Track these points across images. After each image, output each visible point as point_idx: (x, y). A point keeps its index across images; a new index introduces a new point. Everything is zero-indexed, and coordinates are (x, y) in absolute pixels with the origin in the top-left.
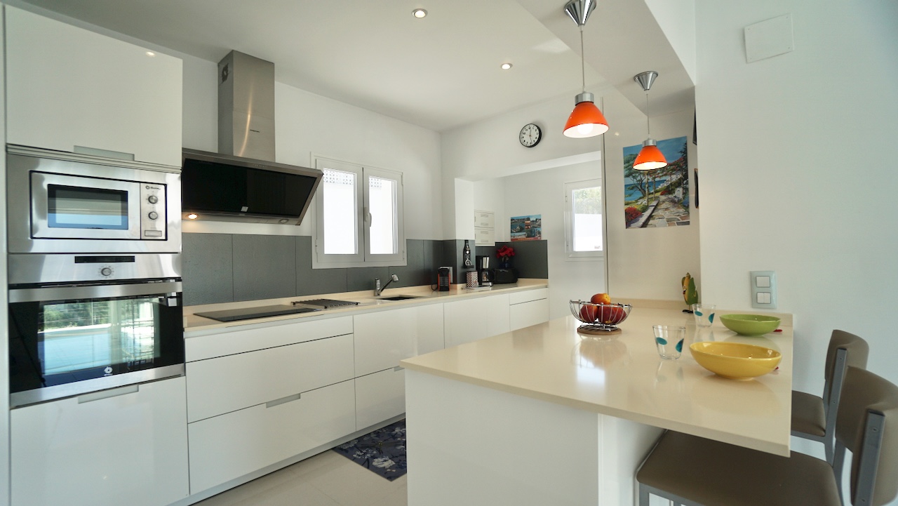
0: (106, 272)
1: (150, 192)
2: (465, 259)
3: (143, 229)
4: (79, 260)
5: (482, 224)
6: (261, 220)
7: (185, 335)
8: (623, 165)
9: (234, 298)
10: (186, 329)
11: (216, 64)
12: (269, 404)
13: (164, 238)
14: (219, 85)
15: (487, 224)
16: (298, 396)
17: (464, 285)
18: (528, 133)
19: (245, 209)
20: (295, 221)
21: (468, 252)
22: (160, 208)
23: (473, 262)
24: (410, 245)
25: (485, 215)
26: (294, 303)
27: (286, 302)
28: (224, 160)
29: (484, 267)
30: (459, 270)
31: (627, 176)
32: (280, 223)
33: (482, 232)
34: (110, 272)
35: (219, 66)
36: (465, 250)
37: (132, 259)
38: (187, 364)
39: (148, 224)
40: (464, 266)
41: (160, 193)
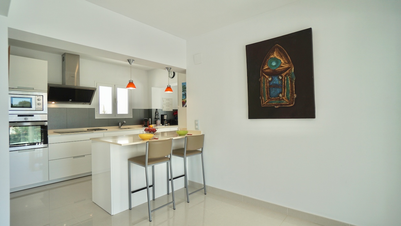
0: (26, 119)
1: (38, 98)
2: (156, 116)
3: (36, 108)
4: (19, 116)
5: (166, 103)
6: (76, 103)
7: (48, 136)
8: (182, 88)
9: (67, 128)
10: (48, 135)
11: (61, 56)
12: (74, 157)
13: (42, 110)
14: (62, 62)
15: (169, 103)
16: (84, 156)
17: (155, 125)
18: (171, 73)
19: (70, 100)
20: (89, 103)
21: (157, 113)
22: (41, 102)
23: (160, 117)
24: (134, 111)
25: (168, 100)
26: (88, 130)
27: (86, 129)
28: (63, 86)
29: (164, 119)
30: (153, 119)
31: (183, 91)
32: (83, 104)
33: (166, 106)
34: (27, 119)
35: (62, 56)
36: (156, 113)
37: (33, 116)
38: (49, 144)
39: (38, 106)
40: (156, 118)
41: (41, 98)
